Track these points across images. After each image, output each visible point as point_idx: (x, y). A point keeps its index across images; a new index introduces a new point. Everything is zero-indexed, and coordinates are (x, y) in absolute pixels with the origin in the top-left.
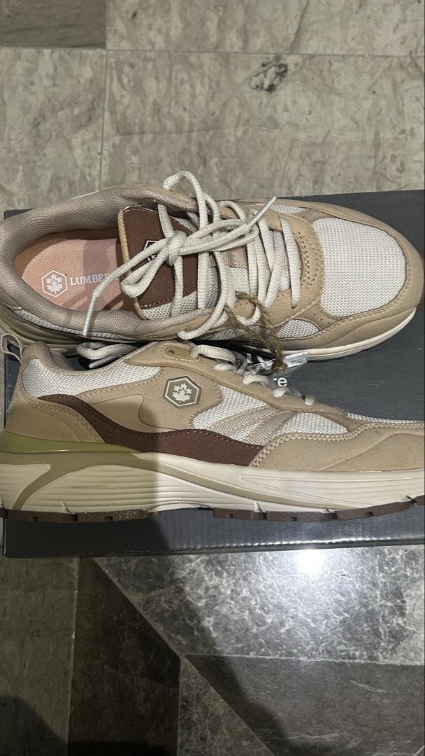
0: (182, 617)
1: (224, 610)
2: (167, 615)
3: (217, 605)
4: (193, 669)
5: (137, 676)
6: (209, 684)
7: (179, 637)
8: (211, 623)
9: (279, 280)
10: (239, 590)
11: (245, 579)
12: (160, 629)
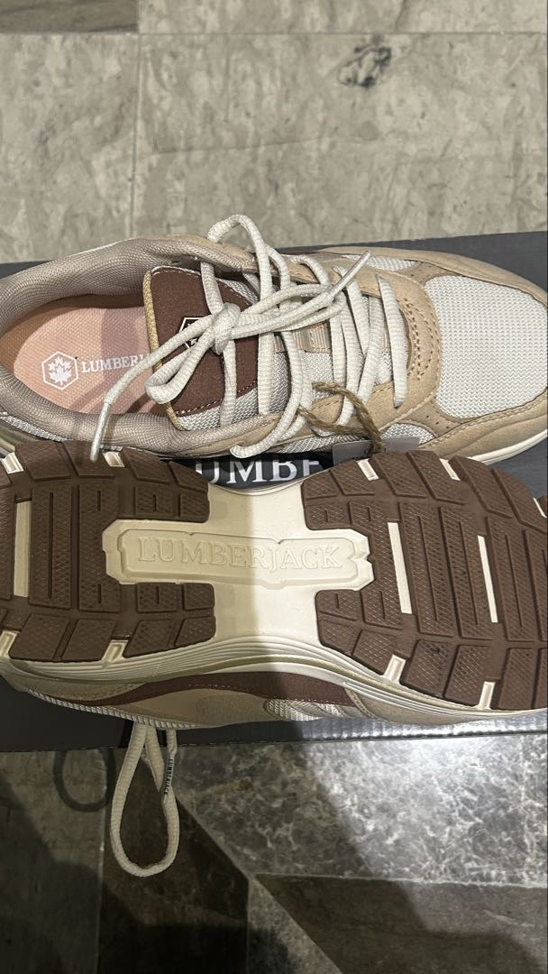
0: (249, 823)
1: (309, 813)
2: (229, 819)
3: (298, 806)
4: (265, 894)
5: (190, 903)
6: (288, 915)
7: (246, 851)
8: (291, 831)
9: (376, 369)
10: (328, 785)
11: (337, 770)
12: (220, 839)
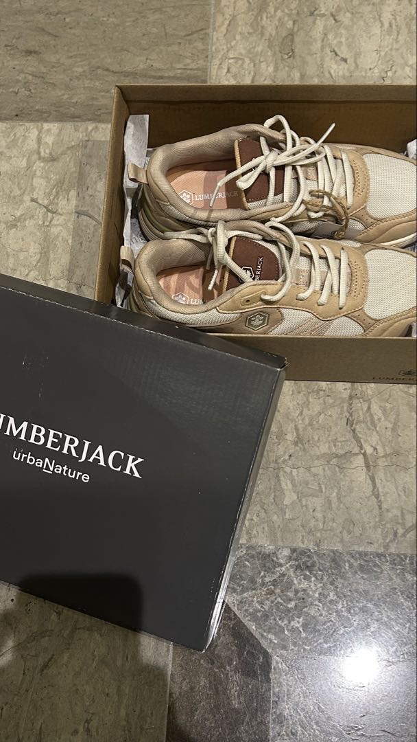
1: (313, 612)
2: (259, 614)
3: (306, 607)
7: (270, 636)
8: (301, 624)
10: (326, 593)
11: (332, 583)
12: (253, 627)
